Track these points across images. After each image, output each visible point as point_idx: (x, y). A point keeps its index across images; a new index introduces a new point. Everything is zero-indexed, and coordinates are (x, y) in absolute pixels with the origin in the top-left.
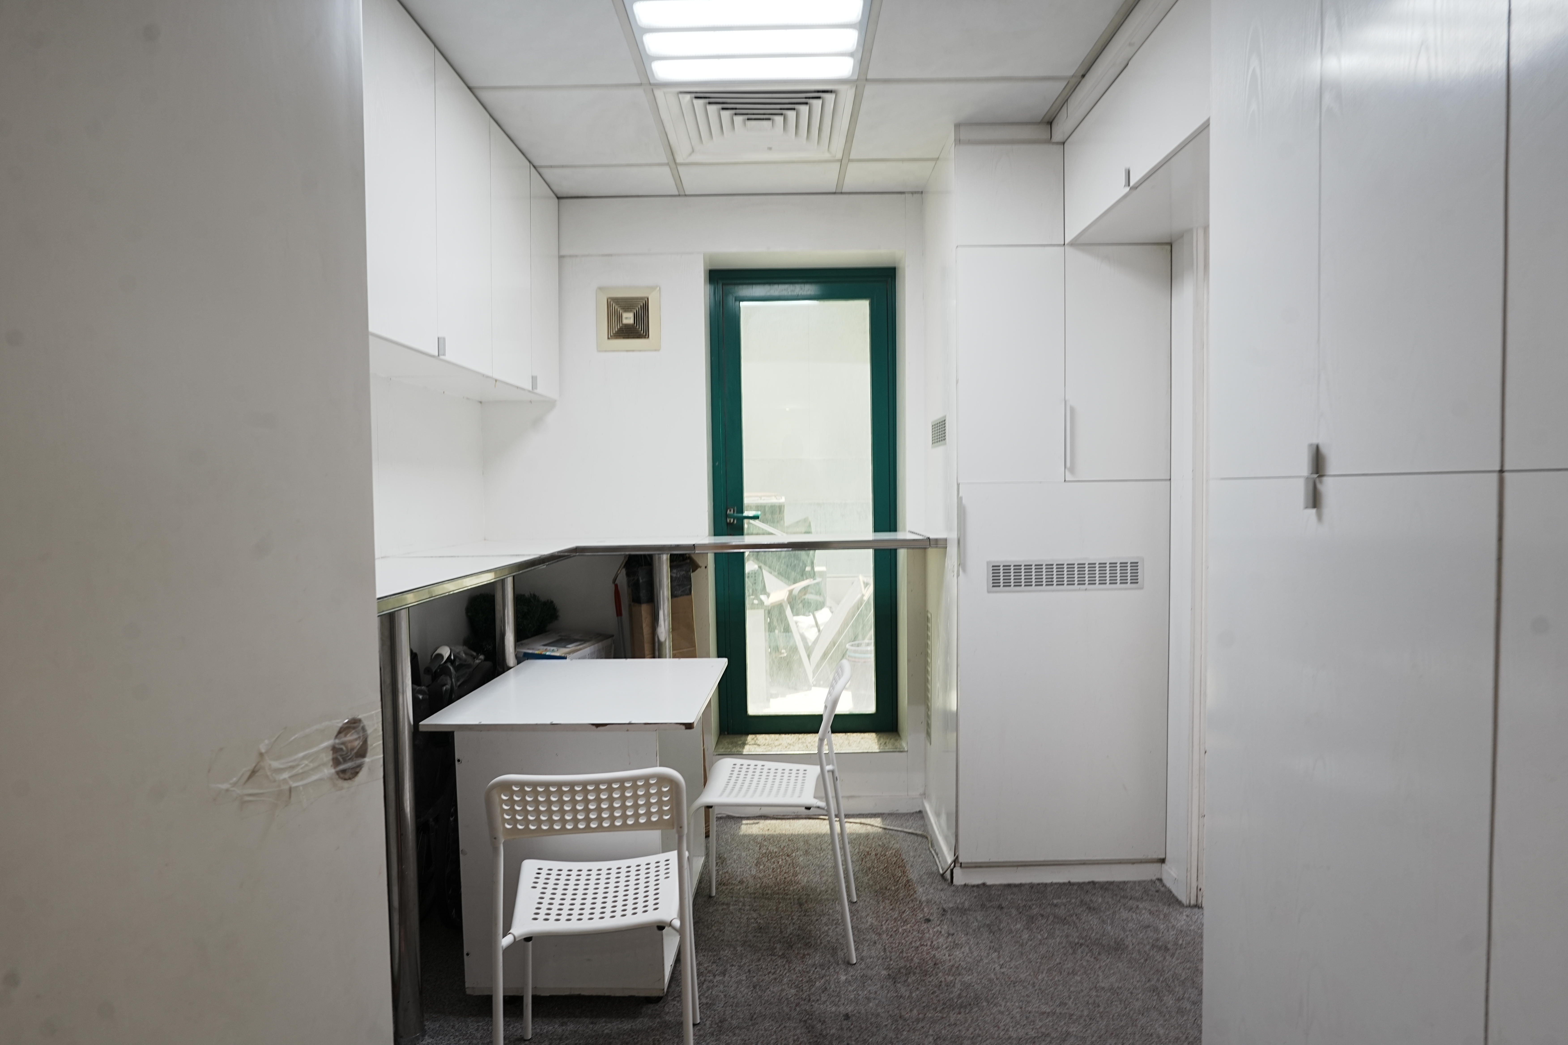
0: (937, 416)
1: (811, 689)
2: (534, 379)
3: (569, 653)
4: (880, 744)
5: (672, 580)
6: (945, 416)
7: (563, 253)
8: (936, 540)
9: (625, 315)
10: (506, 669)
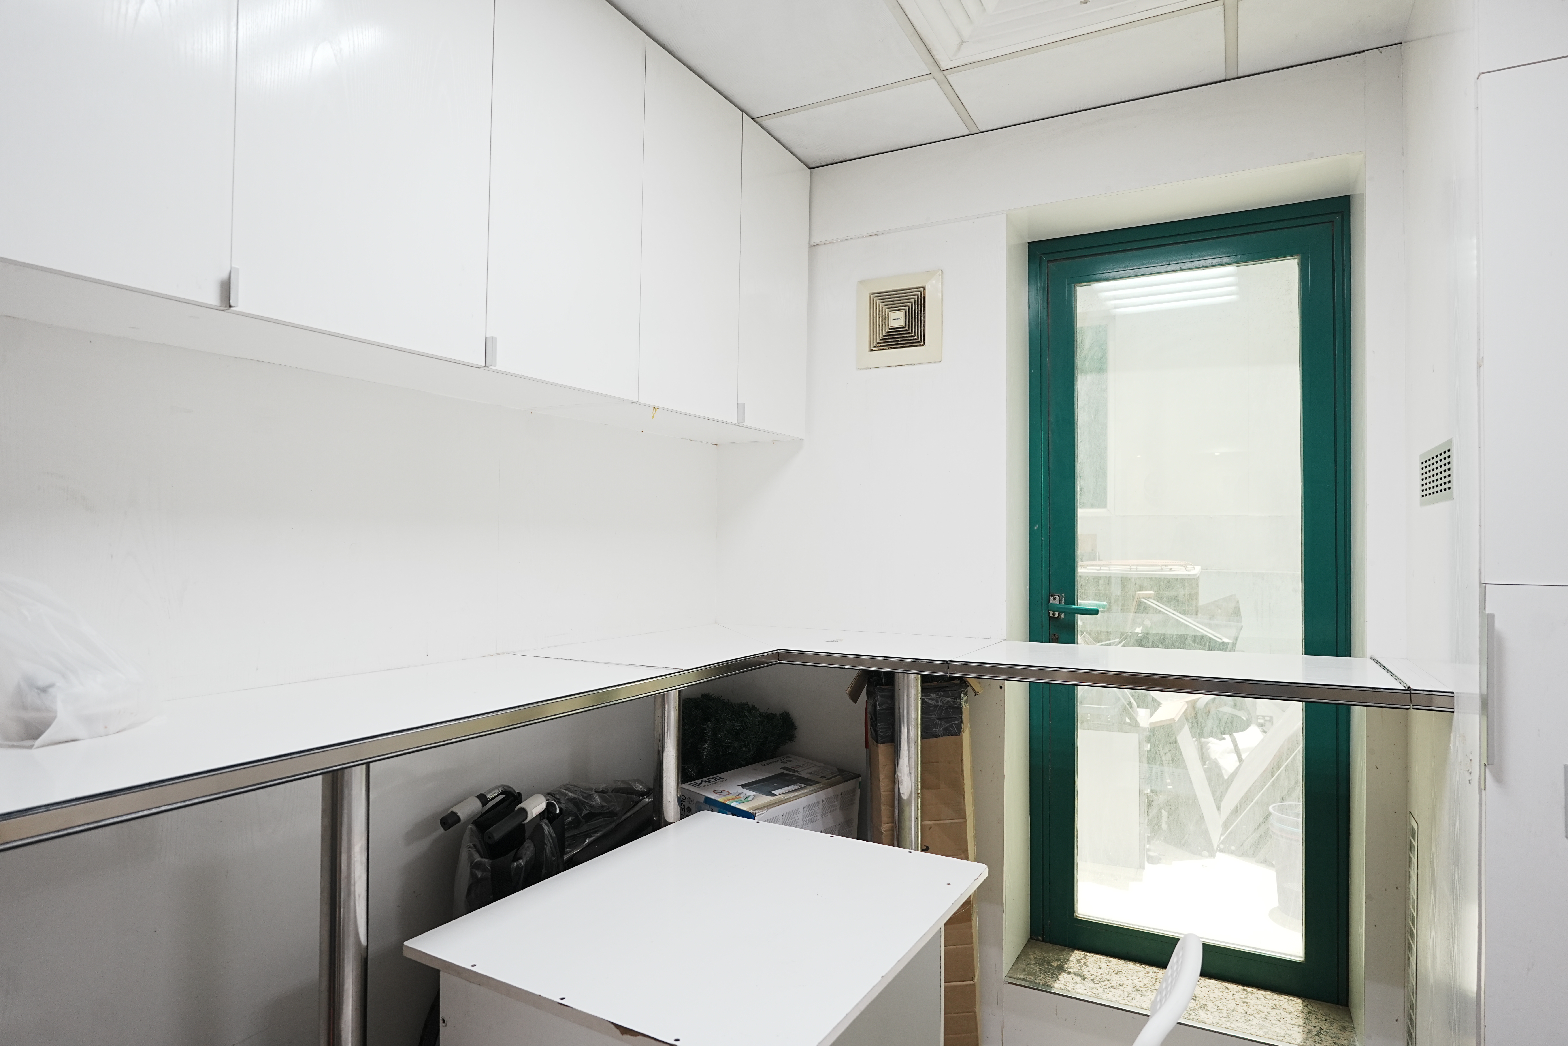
0: (1431, 444)
1: (1214, 857)
2: (740, 407)
3: (760, 808)
4: (1310, 1031)
5: (926, 709)
6: (1450, 441)
7: (815, 240)
8: (1429, 695)
9: (893, 315)
10: (663, 824)
